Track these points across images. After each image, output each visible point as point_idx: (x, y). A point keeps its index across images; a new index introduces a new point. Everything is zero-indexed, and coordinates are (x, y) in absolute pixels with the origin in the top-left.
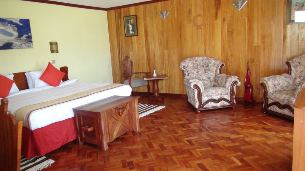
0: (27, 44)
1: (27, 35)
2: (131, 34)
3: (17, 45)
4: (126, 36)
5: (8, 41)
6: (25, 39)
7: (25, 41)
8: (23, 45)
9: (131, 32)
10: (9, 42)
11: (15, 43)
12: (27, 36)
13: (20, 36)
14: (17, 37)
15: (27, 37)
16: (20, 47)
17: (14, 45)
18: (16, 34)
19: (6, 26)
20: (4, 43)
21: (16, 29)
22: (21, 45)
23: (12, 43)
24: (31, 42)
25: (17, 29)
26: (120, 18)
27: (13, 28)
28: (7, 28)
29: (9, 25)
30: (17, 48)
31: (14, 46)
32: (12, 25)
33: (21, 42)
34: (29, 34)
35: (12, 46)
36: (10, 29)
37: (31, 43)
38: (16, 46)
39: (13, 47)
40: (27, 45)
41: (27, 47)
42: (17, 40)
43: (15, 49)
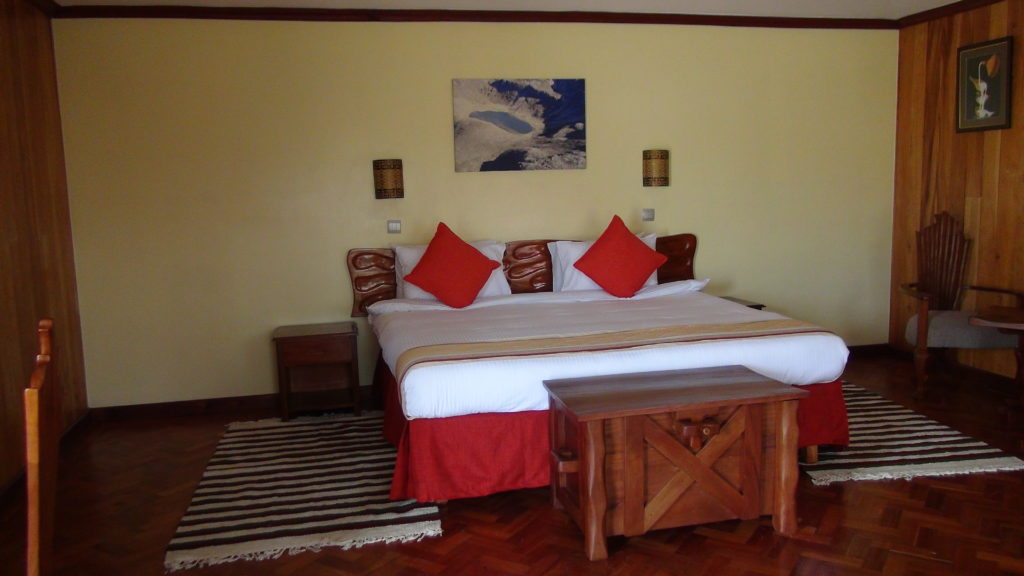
0: (569, 156)
1: (572, 126)
2: (982, 120)
3: (538, 159)
4: (959, 131)
5: (514, 146)
6: (565, 139)
7: (563, 146)
8: (556, 158)
9: (982, 113)
10: (515, 148)
11: (535, 152)
12: (572, 130)
13: (549, 132)
14: (541, 135)
15: (569, 136)
16: (546, 164)
17: (527, 159)
18: (538, 125)
19: (511, 103)
20: (502, 152)
21: (541, 109)
22: (550, 157)
23: (525, 152)
24: (583, 148)
25: (544, 111)
26: (946, 53)
27: (532, 107)
28: (515, 107)
29: (524, 98)
30: (537, 168)
31: (530, 161)
32: (529, 99)
33: (551, 150)
34: (580, 125)
35: (524, 161)
36: (523, 112)
37: (582, 153)
38: (533, 162)
39: (524, 164)
40: (567, 159)
41: (566, 166)
42: (538, 144)
43: (531, 169)
